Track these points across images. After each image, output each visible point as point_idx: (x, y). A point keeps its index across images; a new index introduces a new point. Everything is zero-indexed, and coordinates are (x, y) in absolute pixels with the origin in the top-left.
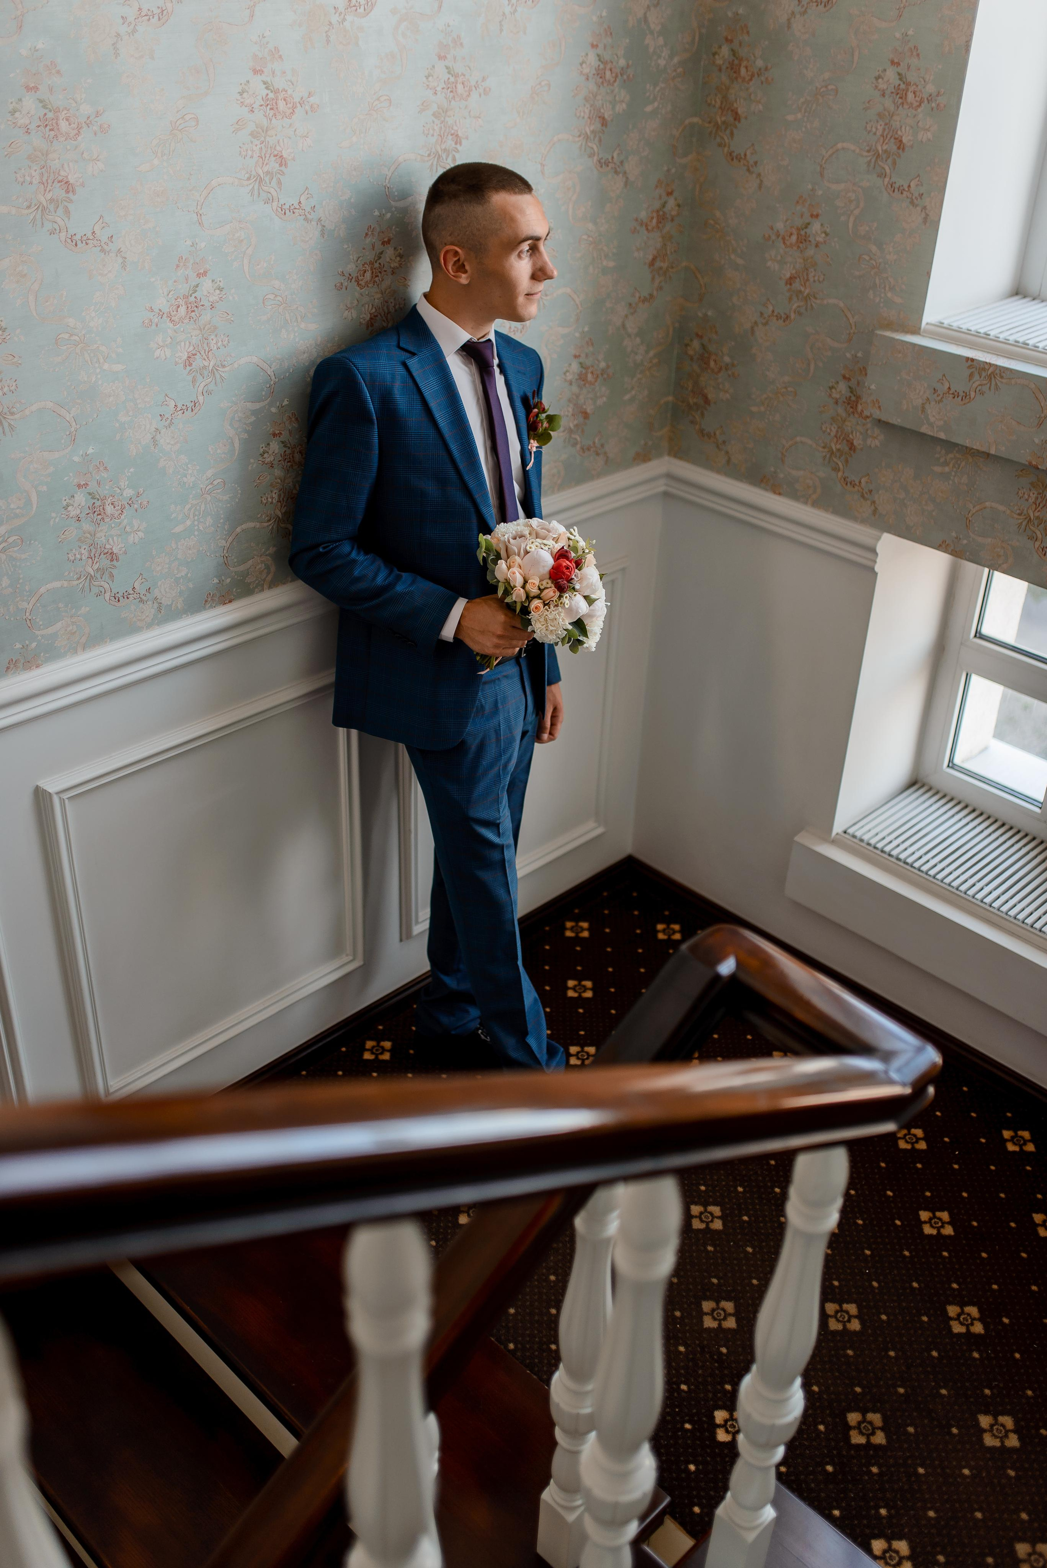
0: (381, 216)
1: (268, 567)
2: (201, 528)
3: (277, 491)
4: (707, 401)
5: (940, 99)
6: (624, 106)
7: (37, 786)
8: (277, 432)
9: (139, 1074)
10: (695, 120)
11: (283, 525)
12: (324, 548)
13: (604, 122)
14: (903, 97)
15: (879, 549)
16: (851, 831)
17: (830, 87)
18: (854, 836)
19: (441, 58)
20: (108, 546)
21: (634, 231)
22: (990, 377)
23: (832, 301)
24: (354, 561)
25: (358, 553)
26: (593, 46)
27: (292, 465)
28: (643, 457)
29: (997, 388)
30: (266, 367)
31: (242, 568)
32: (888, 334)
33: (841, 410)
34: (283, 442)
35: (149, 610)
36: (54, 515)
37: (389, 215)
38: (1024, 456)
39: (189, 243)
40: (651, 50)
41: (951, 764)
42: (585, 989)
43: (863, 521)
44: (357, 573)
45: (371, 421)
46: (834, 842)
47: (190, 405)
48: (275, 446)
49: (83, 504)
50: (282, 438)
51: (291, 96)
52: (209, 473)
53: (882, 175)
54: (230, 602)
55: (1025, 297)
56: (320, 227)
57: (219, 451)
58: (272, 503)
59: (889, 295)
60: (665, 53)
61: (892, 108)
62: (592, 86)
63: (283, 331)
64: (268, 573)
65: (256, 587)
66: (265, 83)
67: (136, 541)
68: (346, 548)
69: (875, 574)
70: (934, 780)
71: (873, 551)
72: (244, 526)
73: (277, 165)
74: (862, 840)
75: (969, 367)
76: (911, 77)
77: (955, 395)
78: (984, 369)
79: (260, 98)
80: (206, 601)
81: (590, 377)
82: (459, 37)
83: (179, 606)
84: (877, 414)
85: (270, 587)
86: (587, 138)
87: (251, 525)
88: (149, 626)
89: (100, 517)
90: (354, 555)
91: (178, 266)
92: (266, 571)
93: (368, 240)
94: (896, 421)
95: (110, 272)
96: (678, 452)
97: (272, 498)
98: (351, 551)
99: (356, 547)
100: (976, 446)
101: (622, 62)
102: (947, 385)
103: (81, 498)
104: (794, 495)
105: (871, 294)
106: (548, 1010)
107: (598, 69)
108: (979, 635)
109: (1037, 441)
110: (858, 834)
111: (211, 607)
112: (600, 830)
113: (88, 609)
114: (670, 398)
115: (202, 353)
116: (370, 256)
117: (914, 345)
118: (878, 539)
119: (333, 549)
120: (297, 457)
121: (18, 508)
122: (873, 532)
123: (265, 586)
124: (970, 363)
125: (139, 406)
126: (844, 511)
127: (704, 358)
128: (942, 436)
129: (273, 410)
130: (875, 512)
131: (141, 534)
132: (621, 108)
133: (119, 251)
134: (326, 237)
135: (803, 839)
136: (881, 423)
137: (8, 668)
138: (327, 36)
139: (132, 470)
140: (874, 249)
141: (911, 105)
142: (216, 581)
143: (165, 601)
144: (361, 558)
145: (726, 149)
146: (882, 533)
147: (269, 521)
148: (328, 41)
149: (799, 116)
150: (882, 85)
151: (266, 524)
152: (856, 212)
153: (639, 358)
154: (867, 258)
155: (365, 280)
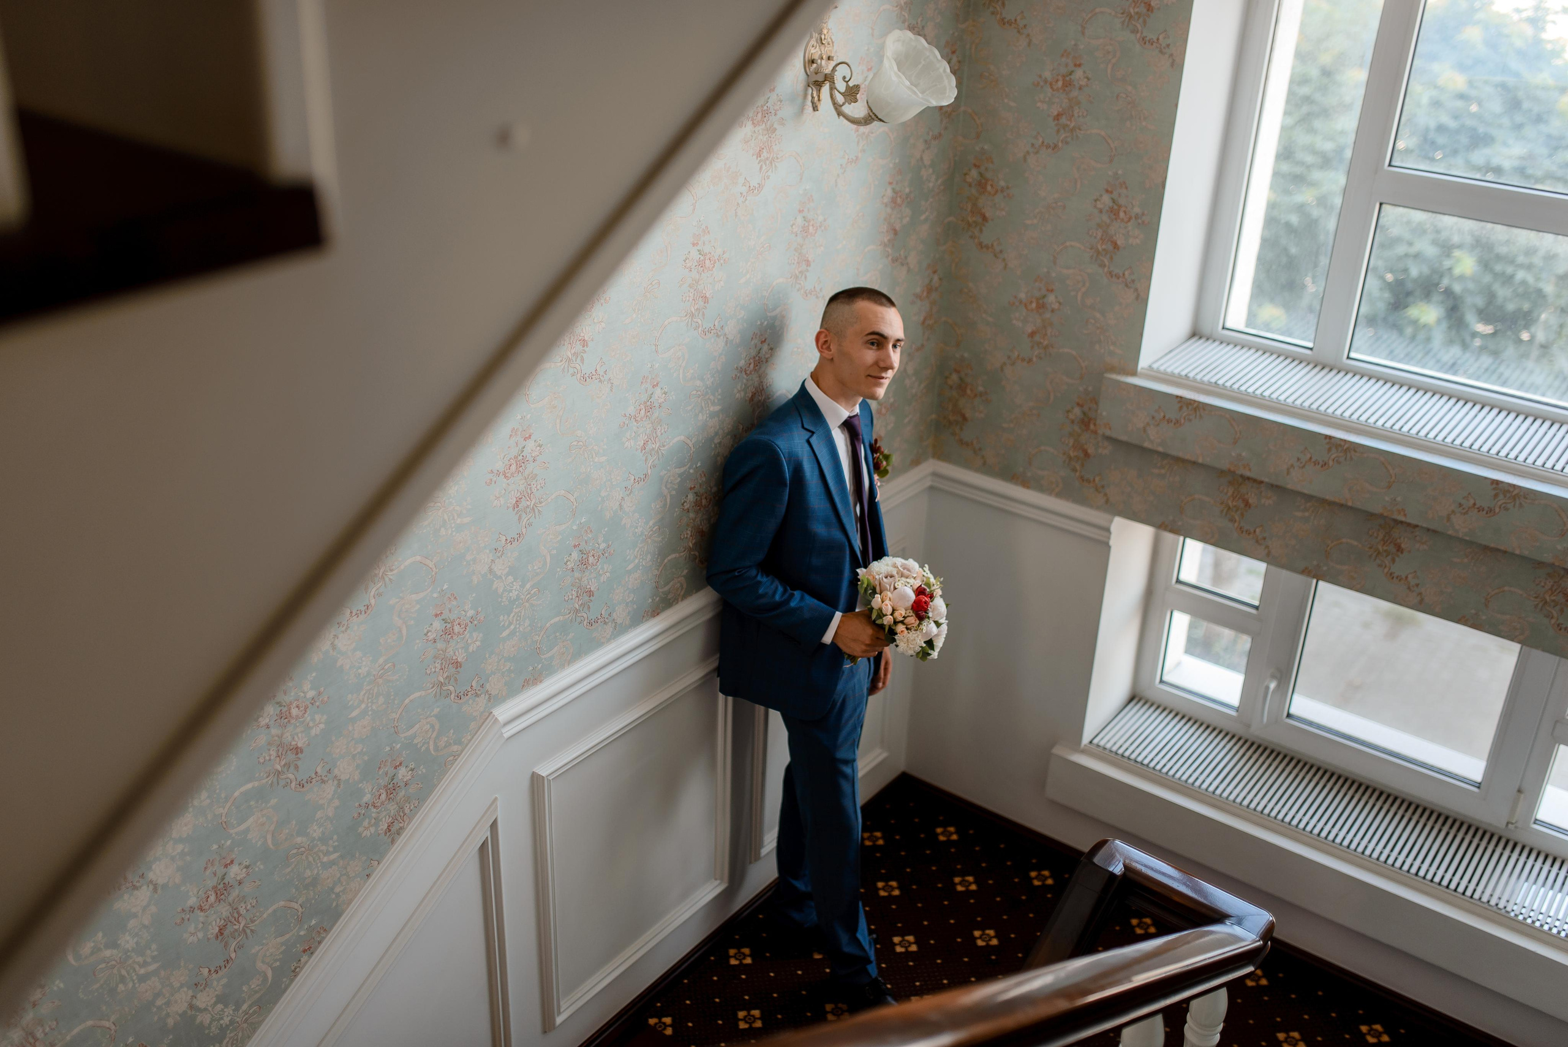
0: (762, 324)
1: (682, 586)
2: (644, 564)
3: (690, 529)
4: (965, 418)
5: (1144, 218)
6: (908, 219)
7: (533, 772)
8: (692, 486)
9: (579, 995)
10: (951, 219)
11: (692, 553)
12: (739, 572)
13: (895, 232)
14: (1117, 214)
15: (1113, 528)
16: (1095, 741)
17: (1059, 204)
18: (1098, 746)
19: (800, 211)
20: (588, 587)
21: (913, 303)
22: (1195, 409)
23: (1066, 350)
24: (759, 583)
25: (762, 576)
26: (890, 183)
27: (700, 509)
28: (916, 462)
29: (1201, 417)
30: (688, 442)
31: (666, 588)
32: (1114, 376)
33: (1076, 428)
34: (695, 493)
35: (609, 628)
36: (558, 570)
37: (766, 323)
38: (1224, 464)
39: (649, 366)
40: (925, 178)
41: (1161, 681)
42: (893, 888)
43: (1098, 508)
44: (761, 591)
45: (785, 485)
46: (1083, 752)
47: (643, 477)
48: (691, 497)
49: (576, 559)
50: (696, 490)
51: (713, 256)
52: (651, 523)
53: (1103, 266)
54: (658, 614)
55: (1200, 338)
56: (725, 339)
57: (658, 506)
58: (687, 537)
59: (1112, 348)
60: (933, 178)
61: (1108, 221)
62: (889, 210)
63: (700, 414)
64: (682, 590)
65: (674, 601)
66: (699, 251)
67: (605, 580)
68: (753, 572)
69: (1109, 547)
70: (1149, 694)
71: (1108, 530)
72: (669, 558)
73: (703, 303)
74: (1105, 749)
75: (1179, 402)
76: (1122, 201)
77: (1169, 421)
78: (1190, 404)
79: (695, 261)
80: (643, 616)
81: (884, 411)
82: (811, 196)
83: (627, 623)
84: (1108, 433)
85: (682, 600)
86: (885, 245)
87: (673, 556)
88: (609, 640)
89: (585, 566)
90: (759, 578)
91: (642, 383)
92: (680, 588)
93: (753, 342)
94: (1124, 438)
95: (603, 394)
96: (940, 454)
97: (687, 534)
98: (757, 575)
99: (760, 571)
100: (1187, 457)
101: (907, 190)
102: (1162, 414)
103: (575, 555)
104: (1040, 488)
105: (1097, 347)
106: (867, 909)
107: (892, 198)
108: (1178, 581)
109: (1233, 454)
110: (1102, 743)
111: (646, 620)
112: (885, 755)
113: (573, 634)
114: (934, 416)
115: (652, 440)
116: (753, 353)
117: (1136, 386)
118: (1111, 521)
119: (745, 573)
120: (704, 502)
121: (539, 568)
122: (1106, 516)
123: (680, 600)
124: (1179, 399)
125: (613, 483)
126: (1083, 501)
127: (962, 387)
128: (1160, 449)
129: (691, 471)
130: (1107, 501)
131: (608, 574)
132: (906, 220)
133: (610, 379)
134: (728, 345)
135: (1058, 750)
136: (1109, 439)
137: (523, 686)
138: (736, 213)
139: (606, 529)
140: (1098, 315)
141: (1122, 220)
142: (650, 600)
143: (619, 621)
144: (765, 579)
145: (976, 240)
146: (1114, 518)
147: (684, 551)
148: (736, 216)
149: (1035, 221)
150: (1099, 205)
151: (682, 554)
152: (1083, 290)
153: (914, 391)
154: (1093, 321)
155: (750, 370)
